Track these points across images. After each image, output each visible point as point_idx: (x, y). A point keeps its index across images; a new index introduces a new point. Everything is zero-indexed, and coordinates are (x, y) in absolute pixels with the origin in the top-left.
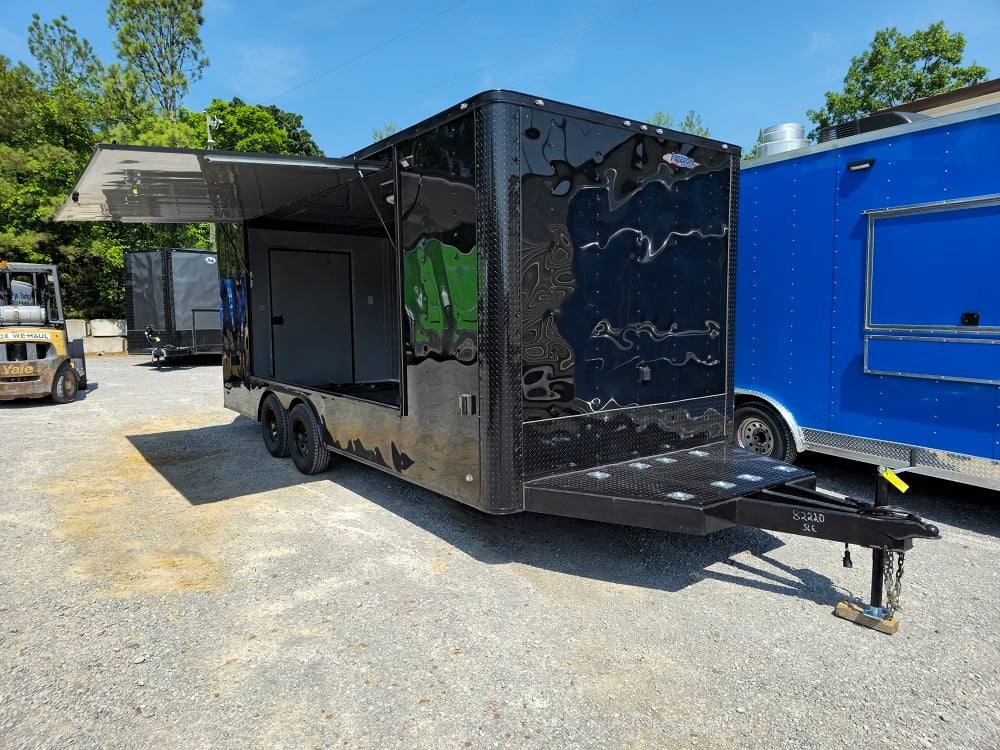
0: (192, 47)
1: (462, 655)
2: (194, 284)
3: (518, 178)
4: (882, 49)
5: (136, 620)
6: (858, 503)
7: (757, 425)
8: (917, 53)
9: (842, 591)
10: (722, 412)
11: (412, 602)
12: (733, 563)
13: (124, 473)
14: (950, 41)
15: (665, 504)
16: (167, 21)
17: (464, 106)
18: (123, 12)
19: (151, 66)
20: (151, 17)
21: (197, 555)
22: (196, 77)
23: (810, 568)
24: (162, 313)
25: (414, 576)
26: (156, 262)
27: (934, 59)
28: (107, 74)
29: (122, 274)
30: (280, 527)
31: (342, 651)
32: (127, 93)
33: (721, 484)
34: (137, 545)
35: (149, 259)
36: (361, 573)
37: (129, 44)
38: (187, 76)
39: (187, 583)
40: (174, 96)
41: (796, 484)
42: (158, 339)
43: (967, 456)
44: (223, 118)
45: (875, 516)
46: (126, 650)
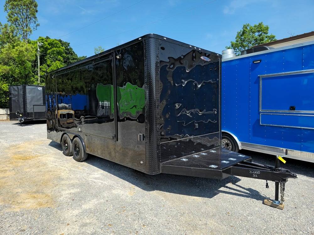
0: (34, 19)
1: (146, 226)
2: (34, 97)
3: (159, 62)
4: (246, 29)
5: (23, 220)
6: (269, 167)
7: (226, 141)
8: (255, 31)
9: (263, 195)
10: (218, 138)
11: (124, 207)
12: (227, 187)
13: (12, 163)
14: (265, 27)
15: (209, 169)
16: (25, 11)
17: (140, 39)
18: (10, 7)
19: (19, 25)
20: (19, 9)
21: (43, 193)
22: (35, 29)
23: (251, 188)
24: (22, 106)
25: (123, 197)
26: (20, 89)
27: (261, 33)
28: (3, 27)
29: (7, 94)
30: (72, 182)
31: (102, 228)
32: (10, 33)
33: (224, 162)
34: (20, 190)
35: (18, 88)
36: (104, 197)
37: (12, 17)
38: (32, 29)
39: (40, 204)
40: (27, 35)
41: (247, 161)
42: (21, 115)
43: (293, 150)
44: (43, 43)
45: (277, 171)
46: (20, 232)
